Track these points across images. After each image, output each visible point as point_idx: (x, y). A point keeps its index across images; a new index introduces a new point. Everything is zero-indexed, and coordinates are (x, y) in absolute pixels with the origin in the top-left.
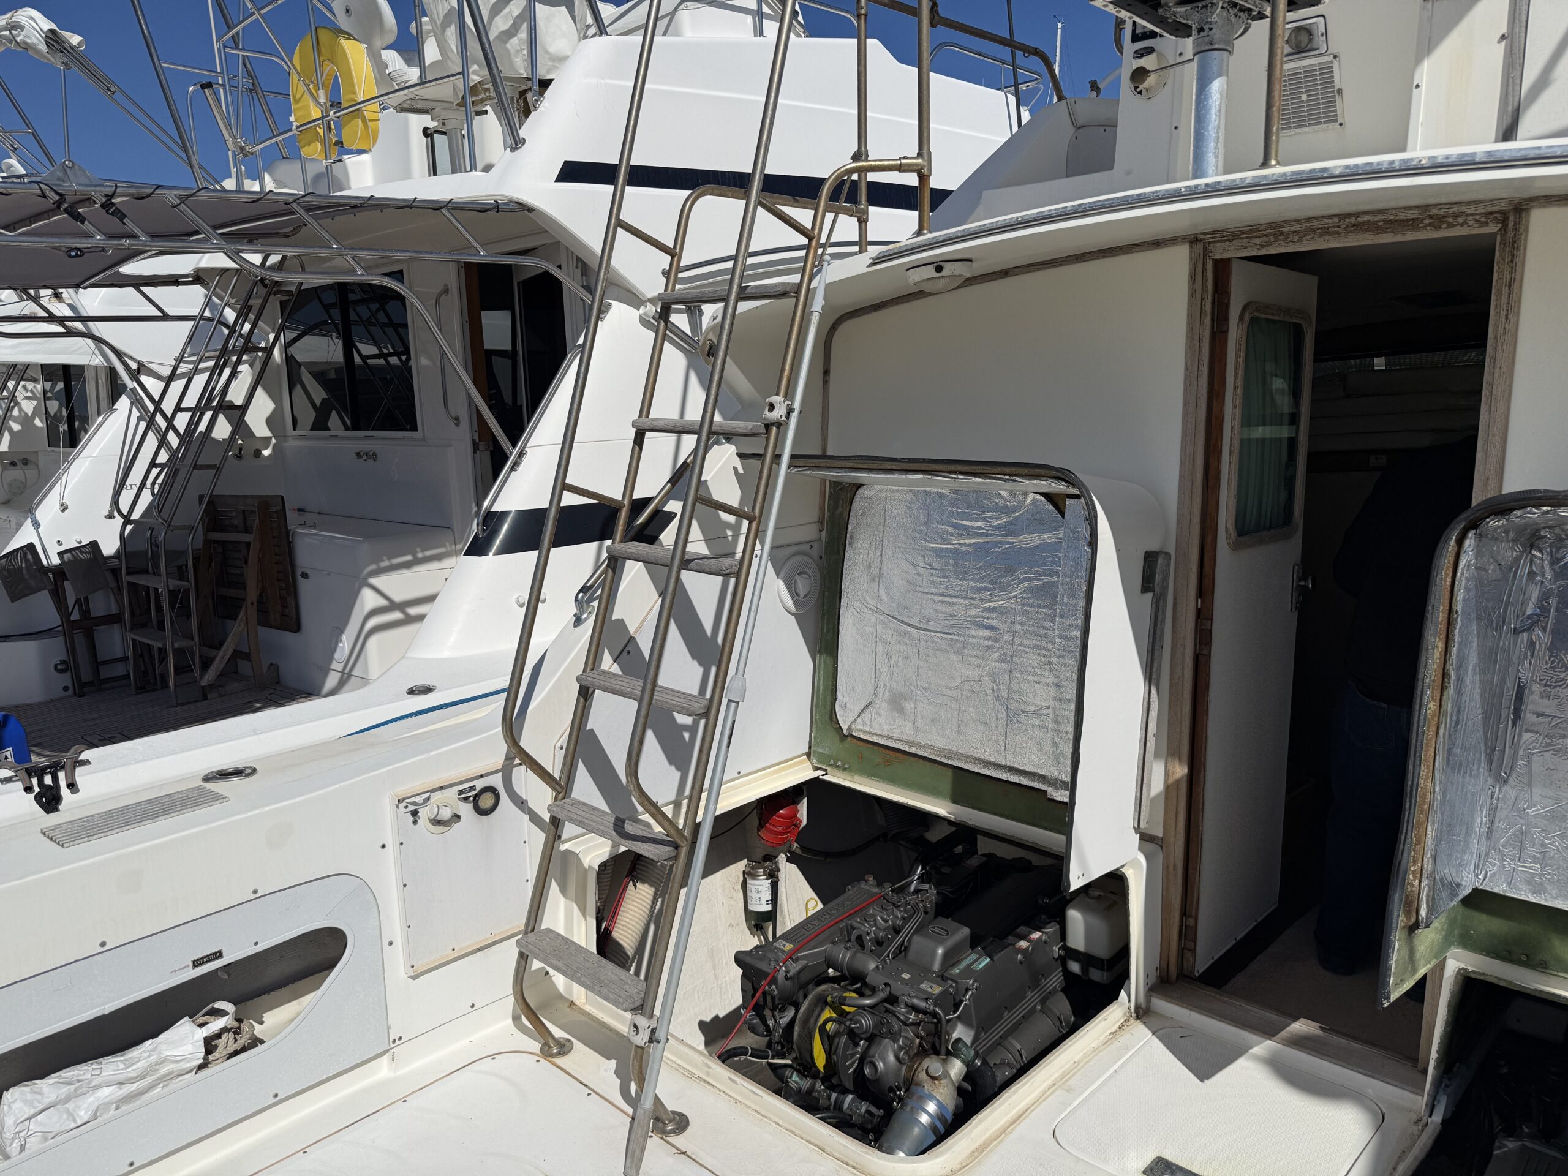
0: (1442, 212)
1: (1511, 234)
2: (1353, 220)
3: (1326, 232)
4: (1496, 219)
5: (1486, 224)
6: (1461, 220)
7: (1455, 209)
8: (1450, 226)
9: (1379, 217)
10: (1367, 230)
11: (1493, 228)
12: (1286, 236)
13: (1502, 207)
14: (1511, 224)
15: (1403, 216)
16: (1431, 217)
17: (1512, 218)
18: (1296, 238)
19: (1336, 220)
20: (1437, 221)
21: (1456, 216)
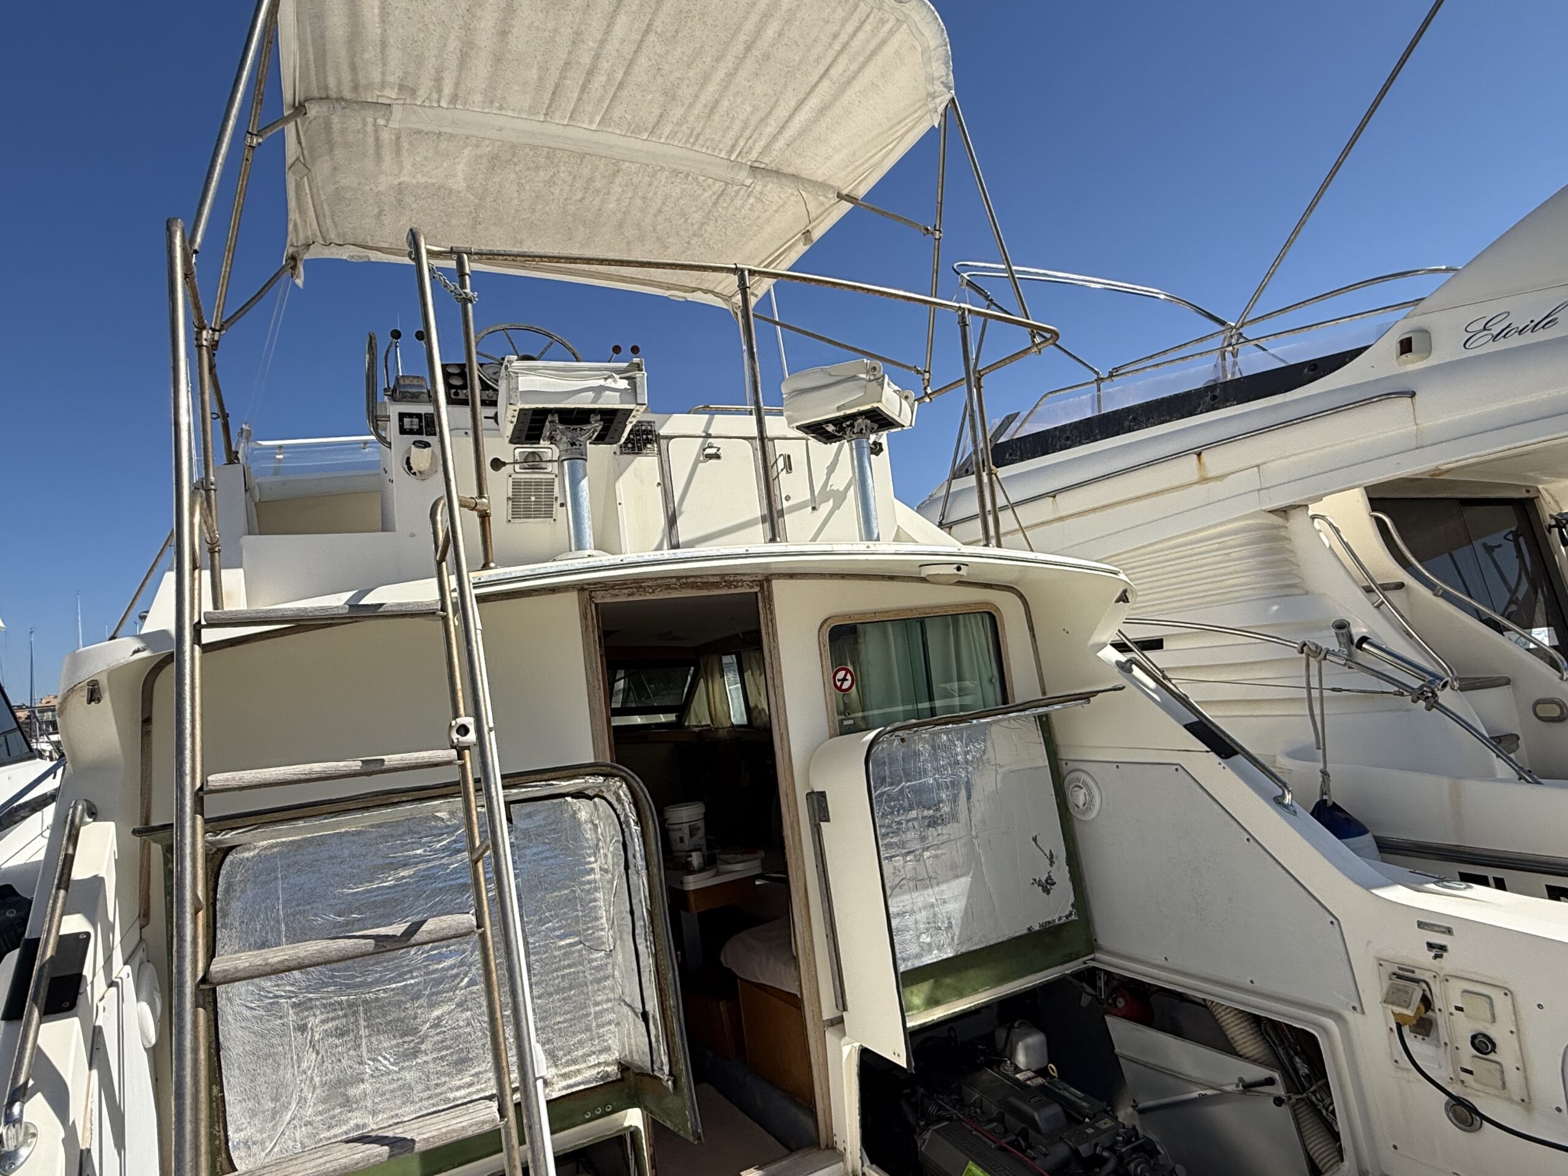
0: (732, 579)
1: (766, 593)
2: (684, 580)
3: (668, 587)
4: (757, 585)
5: (752, 587)
6: (740, 584)
7: (738, 578)
8: (736, 587)
9: (699, 580)
10: (692, 588)
11: (756, 589)
12: (644, 588)
13: (760, 578)
14: (765, 588)
15: (712, 580)
16: (725, 581)
17: (765, 584)
18: (651, 591)
19: (674, 580)
20: (729, 584)
21: (738, 581)
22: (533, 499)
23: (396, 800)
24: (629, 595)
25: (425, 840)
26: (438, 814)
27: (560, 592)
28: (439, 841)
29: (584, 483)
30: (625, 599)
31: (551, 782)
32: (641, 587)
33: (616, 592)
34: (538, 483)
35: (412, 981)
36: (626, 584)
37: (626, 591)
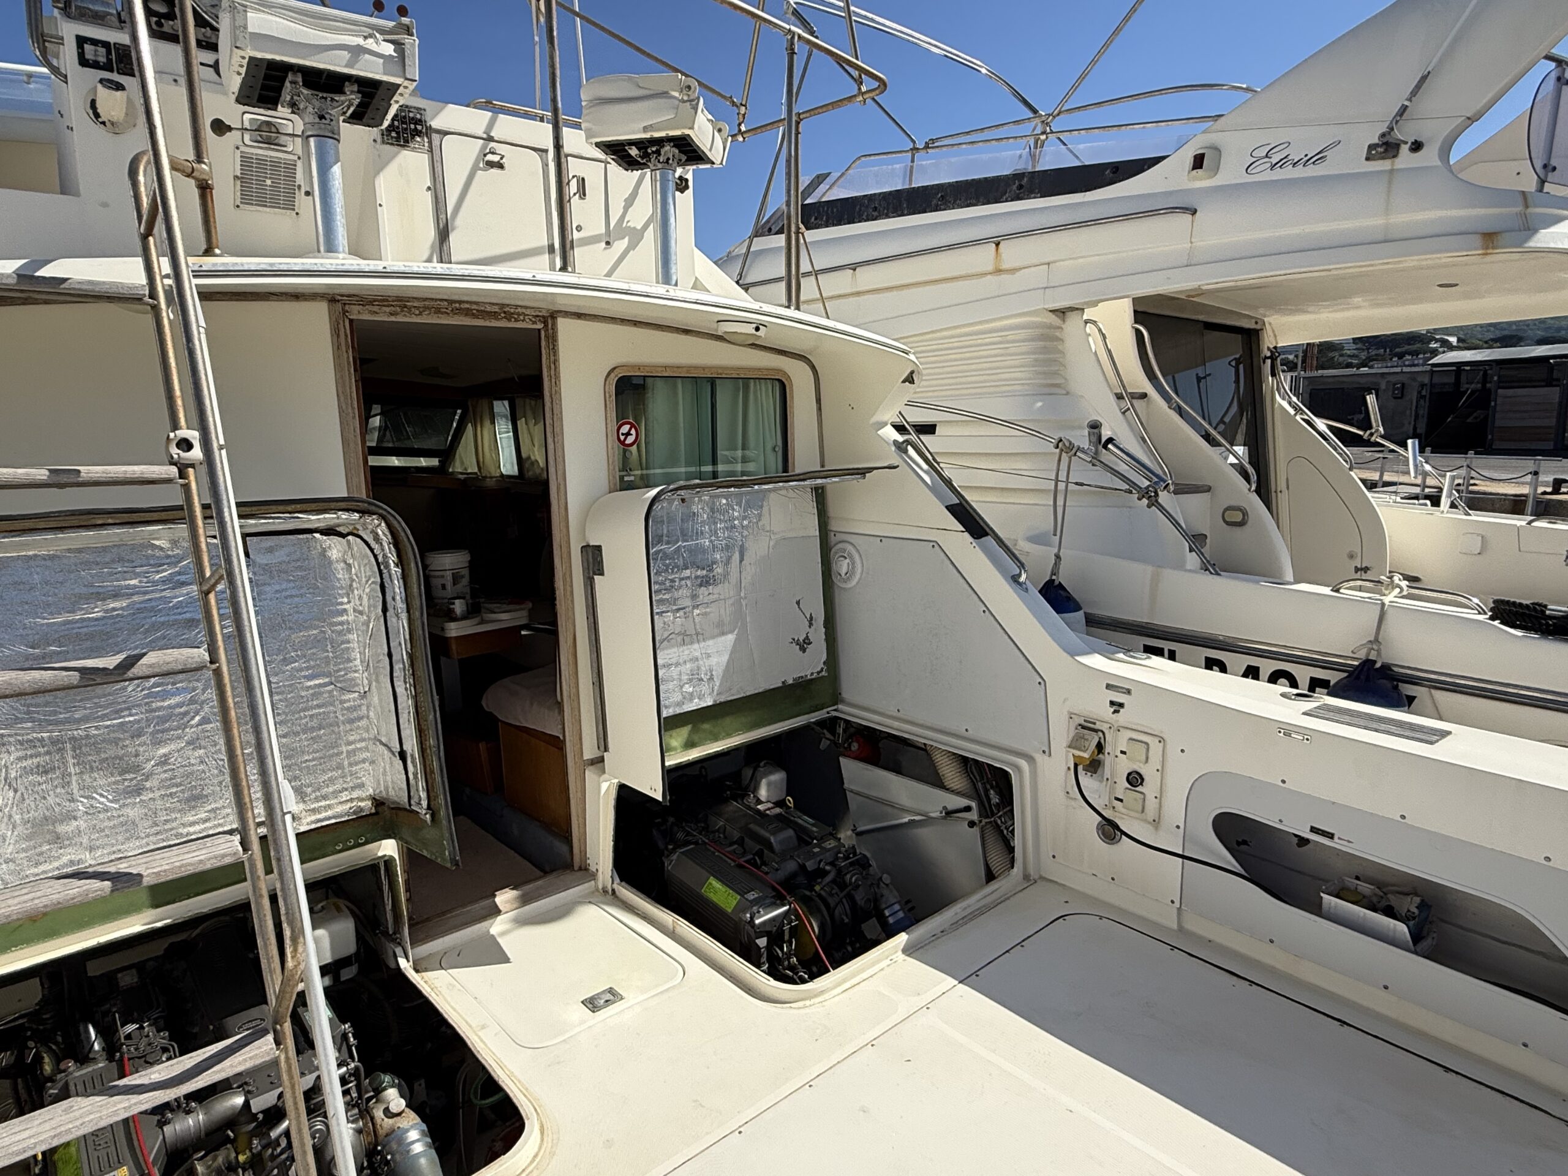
0: (512, 311)
1: (550, 331)
2: (457, 305)
3: (438, 311)
4: (540, 320)
5: (534, 323)
6: (522, 318)
7: (520, 310)
8: (516, 320)
9: (474, 307)
10: (466, 315)
11: (540, 326)
12: (410, 308)
13: (544, 313)
14: (550, 326)
15: (489, 309)
16: (505, 312)
17: (550, 322)
18: (417, 312)
19: (446, 303)
20: (509, 316)
21: (519, 314)
22: (269, 182)
23: (100, 522)
24: (391, 314)
25: (138, 570)
26: (157, 543)
27: (306, 300)
28: (158, 572)
29: (336, 170)
30: (386, 319)
31: (296, 515)
32: (405, 306)
33: (376, 309)
34: (275, 164)
35: (131, 719)
36: (387, 301)
37: (388, 309)
